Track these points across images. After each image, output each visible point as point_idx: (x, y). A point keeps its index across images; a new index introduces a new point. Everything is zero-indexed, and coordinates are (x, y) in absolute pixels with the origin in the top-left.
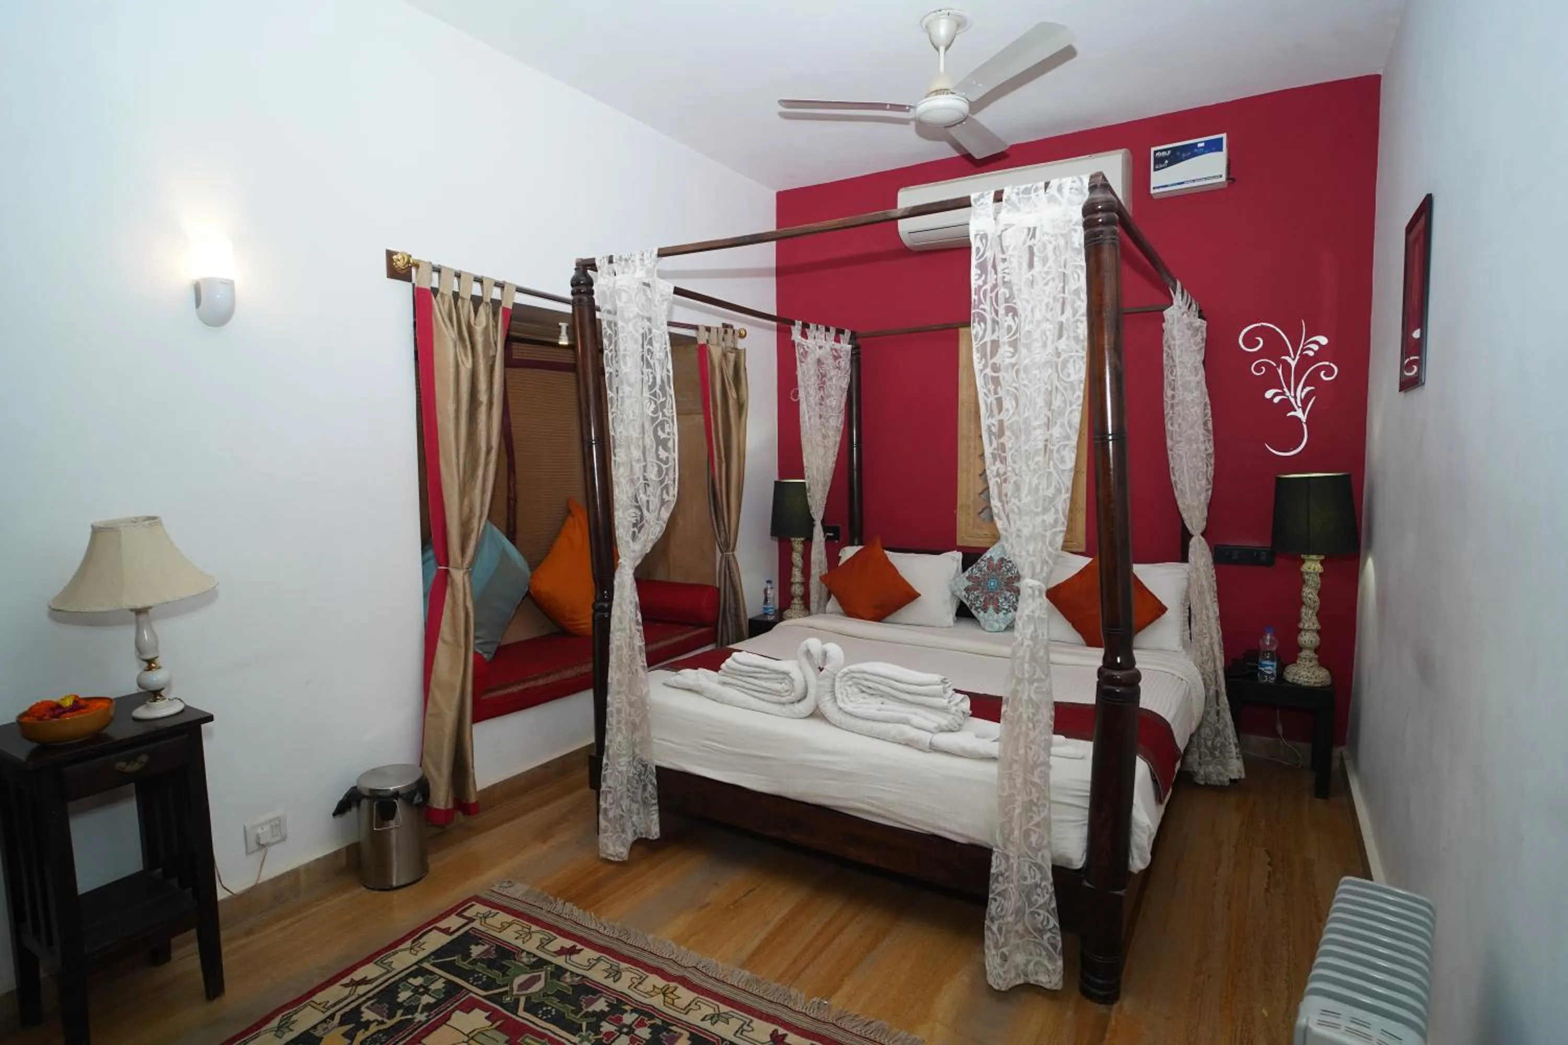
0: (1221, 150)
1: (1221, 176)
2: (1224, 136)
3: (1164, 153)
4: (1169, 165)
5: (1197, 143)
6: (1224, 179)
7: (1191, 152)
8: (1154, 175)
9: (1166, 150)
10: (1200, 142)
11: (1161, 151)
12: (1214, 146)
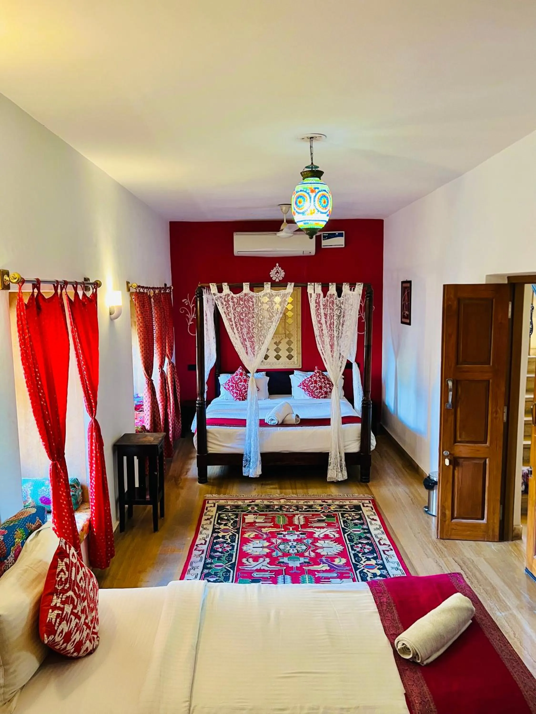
0: (343, 236)
1: (343, 245)
2: (344, 232)
3: (326, 235)
4: (327, 239)
5: (335, 233)
6: (344, 246)
7: (334, 236)
8: (323, 241)
9: (327, 234)
10: (337, 233)
11: (325, 234)
12: (340, 235)
